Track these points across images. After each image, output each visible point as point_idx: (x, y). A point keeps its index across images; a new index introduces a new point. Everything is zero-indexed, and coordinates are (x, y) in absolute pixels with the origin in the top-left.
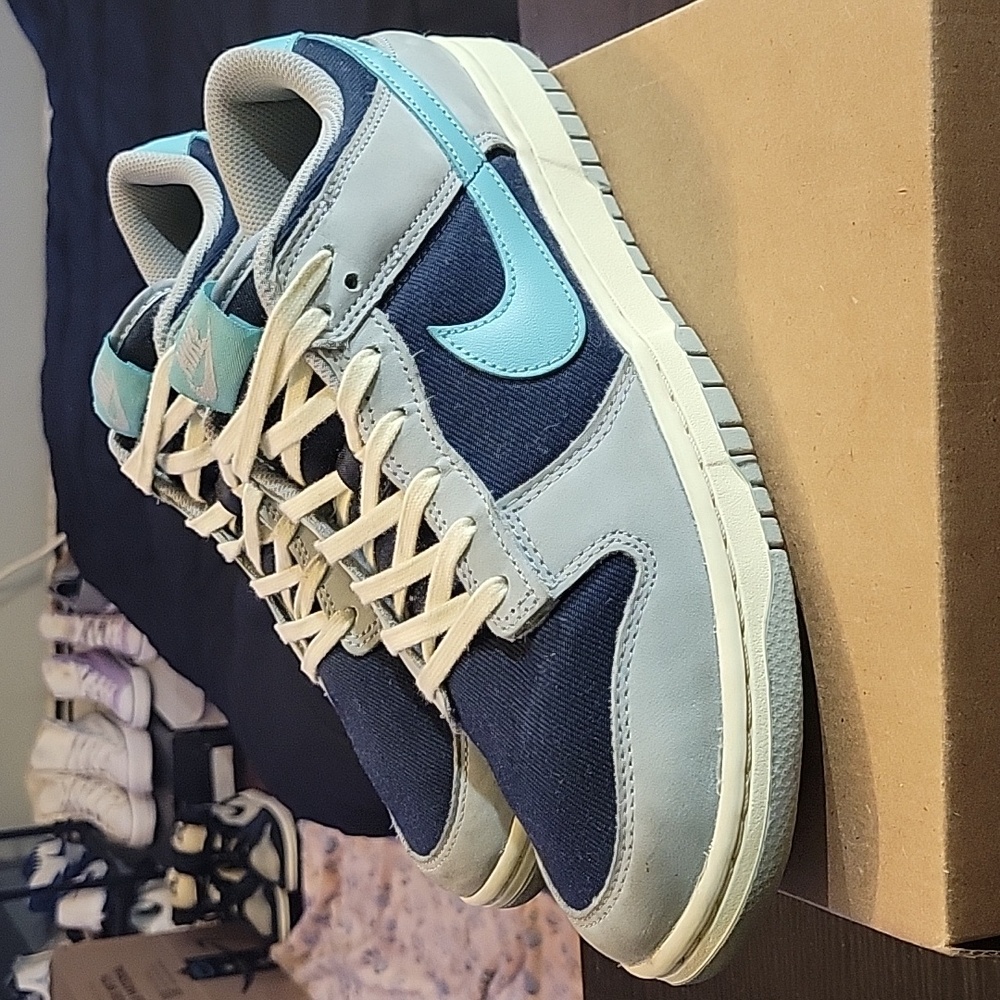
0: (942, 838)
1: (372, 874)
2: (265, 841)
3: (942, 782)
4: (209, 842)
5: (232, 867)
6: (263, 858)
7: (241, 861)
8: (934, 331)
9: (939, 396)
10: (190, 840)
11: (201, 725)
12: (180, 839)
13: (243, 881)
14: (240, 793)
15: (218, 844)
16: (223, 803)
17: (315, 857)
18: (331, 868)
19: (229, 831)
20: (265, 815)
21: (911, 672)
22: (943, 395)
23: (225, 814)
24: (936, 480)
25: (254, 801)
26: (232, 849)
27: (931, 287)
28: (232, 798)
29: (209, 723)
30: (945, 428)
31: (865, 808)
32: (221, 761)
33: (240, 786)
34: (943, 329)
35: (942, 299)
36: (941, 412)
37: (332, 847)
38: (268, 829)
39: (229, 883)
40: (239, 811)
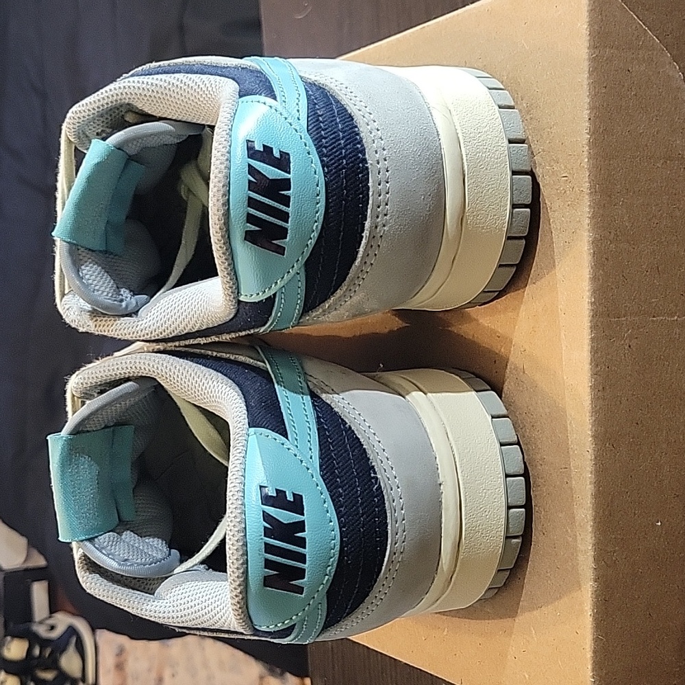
0: (589, 655)
1: (149, 670)
2: (71, 650)
3: (590, 613)
4: (29, 651)
5: (46, 669)
6: (70, 662)
7: (53, 664)
8: (588, 280)
9: (591, 328)
10: (16, 650)
11: (25, 566)
12: (9, 649)
13: (55, 679)
14: (53, 615)
15: (37, 652)
16: (41, 622)
17: (108, 659)
18: (120, 667)
19: (44, 643)
20: (72, 631)
21: (567, 531)
22: (594, 327)
23: (42, 631)
24: (588, 390)
25: (63, 621)
26: (47, 655)
27: (586, 248)
28: (46, 619)
29: (31, 564)
30: (594, 351)
31: (530, 630)
32: (39, 593)
33: (53, 608)
34: (594, 279)
35: (594, 257)
36: (592, 339)
37: (121, 652)
38: (74, 640)
39: (44, 681)
40: (52, 628)
